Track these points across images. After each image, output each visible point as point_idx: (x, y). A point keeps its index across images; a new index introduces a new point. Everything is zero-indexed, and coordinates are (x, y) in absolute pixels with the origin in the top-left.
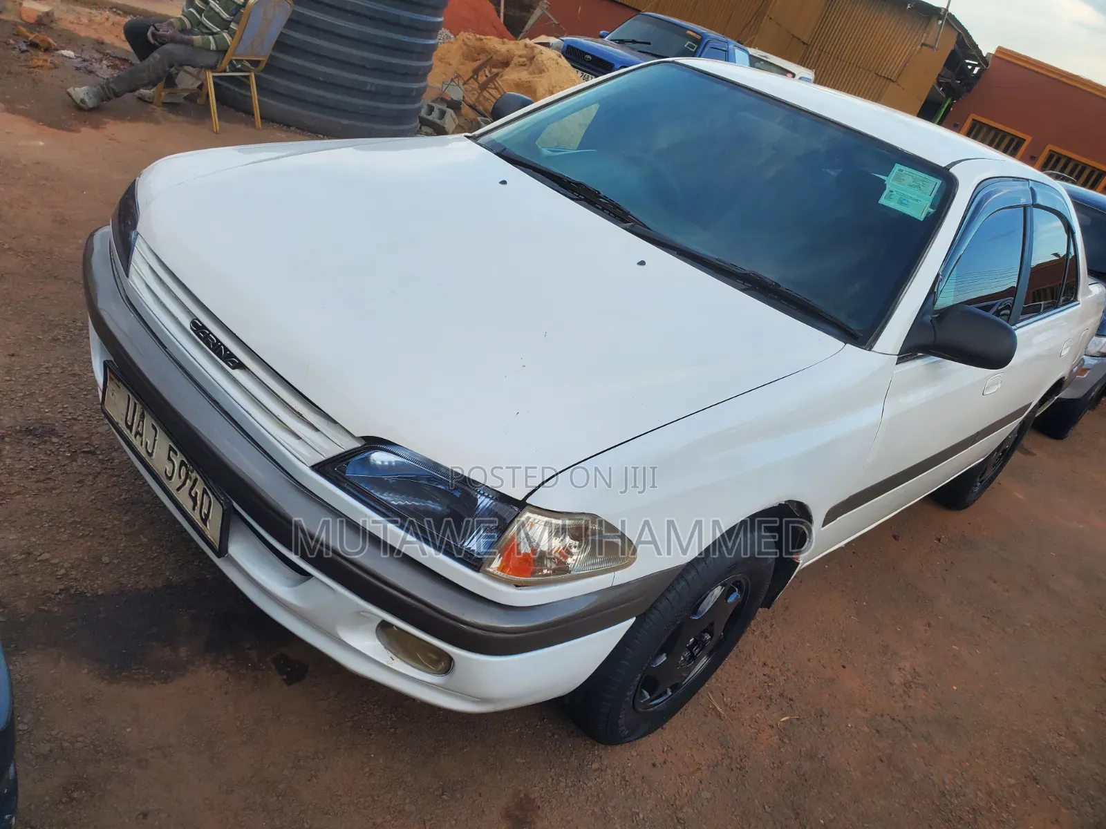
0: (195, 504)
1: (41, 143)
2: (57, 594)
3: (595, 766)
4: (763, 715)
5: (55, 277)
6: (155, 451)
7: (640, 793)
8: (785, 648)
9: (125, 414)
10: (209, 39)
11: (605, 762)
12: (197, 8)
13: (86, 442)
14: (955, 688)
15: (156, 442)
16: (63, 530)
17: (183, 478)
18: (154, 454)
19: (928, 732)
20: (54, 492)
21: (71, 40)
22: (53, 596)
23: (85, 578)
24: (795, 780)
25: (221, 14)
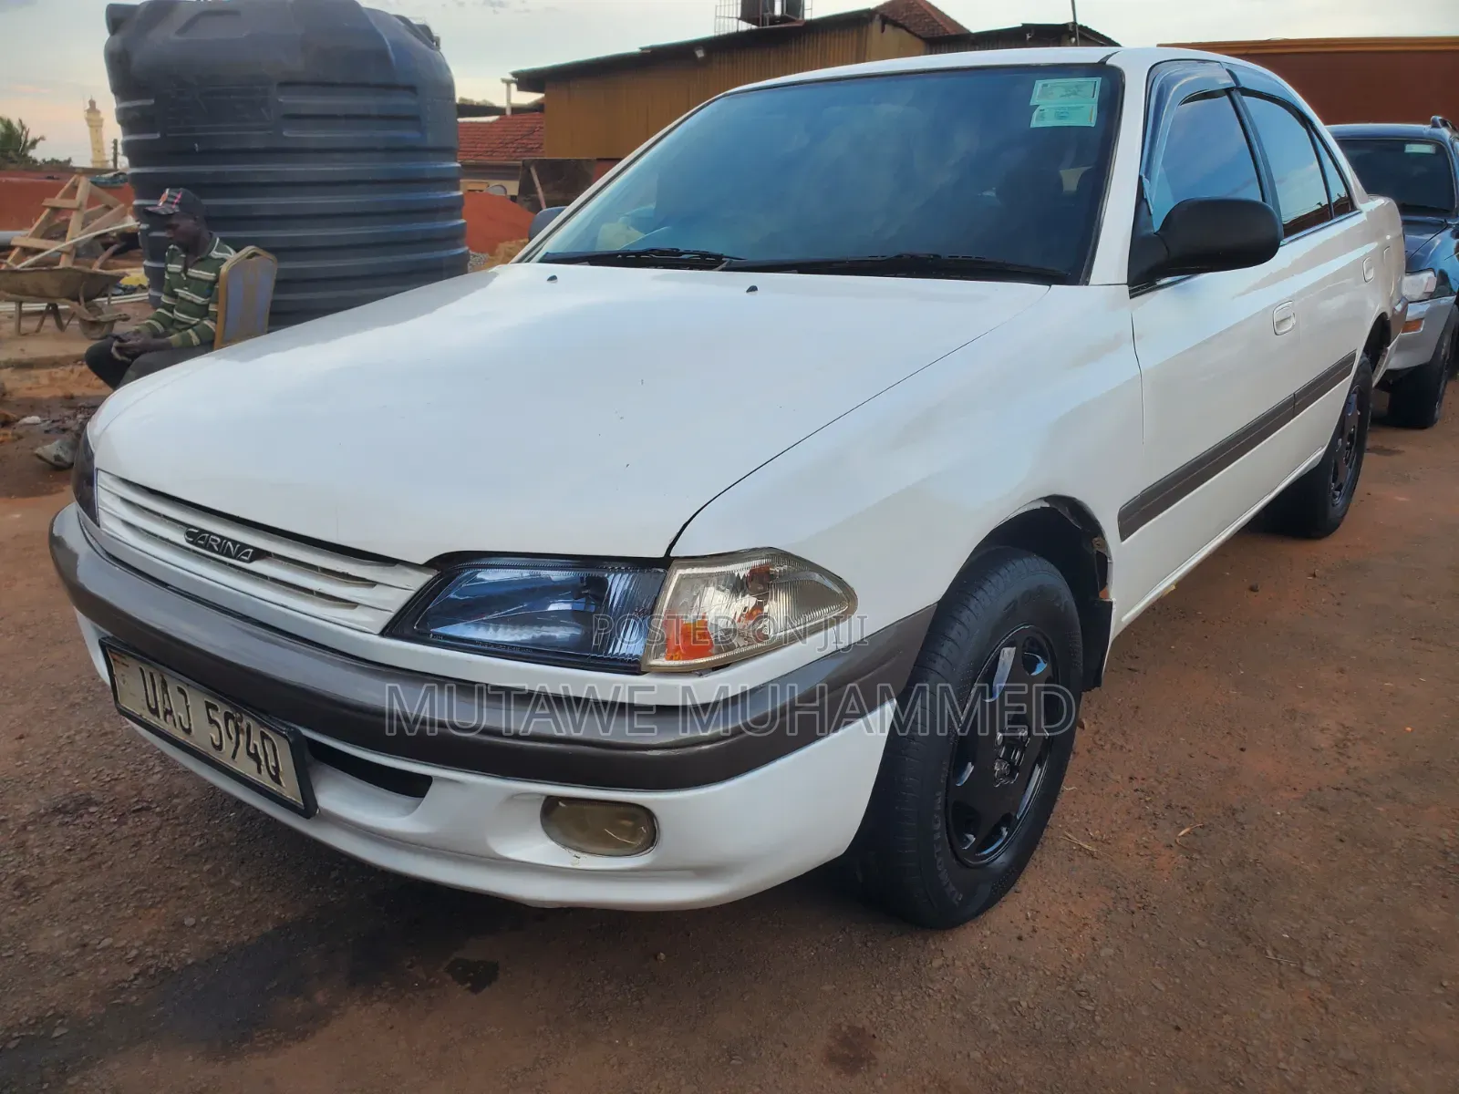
0: (259, 764)
1: (18, 516)
2: (132, 981)
3: (937, 963)
4: (1152, 837)
5: (61, 642)
6: (192, 722)
7: (1013, 978)
8: (1152, 752)
9: (145, 698)
10: (188, 334)
11: (949, 955)
12: (165, 306)
13: (136, 799)
14: (1409, 729)
15: (190, 709)
16: (125, 905)
17: (234, 736)
18: (193, 727)
19: (1393, 789)
20: (103, 867)
21: (33, 406)
22: (127, 985)
23: (166, 952)
24: (1228, 898)
25: (194, 300)
